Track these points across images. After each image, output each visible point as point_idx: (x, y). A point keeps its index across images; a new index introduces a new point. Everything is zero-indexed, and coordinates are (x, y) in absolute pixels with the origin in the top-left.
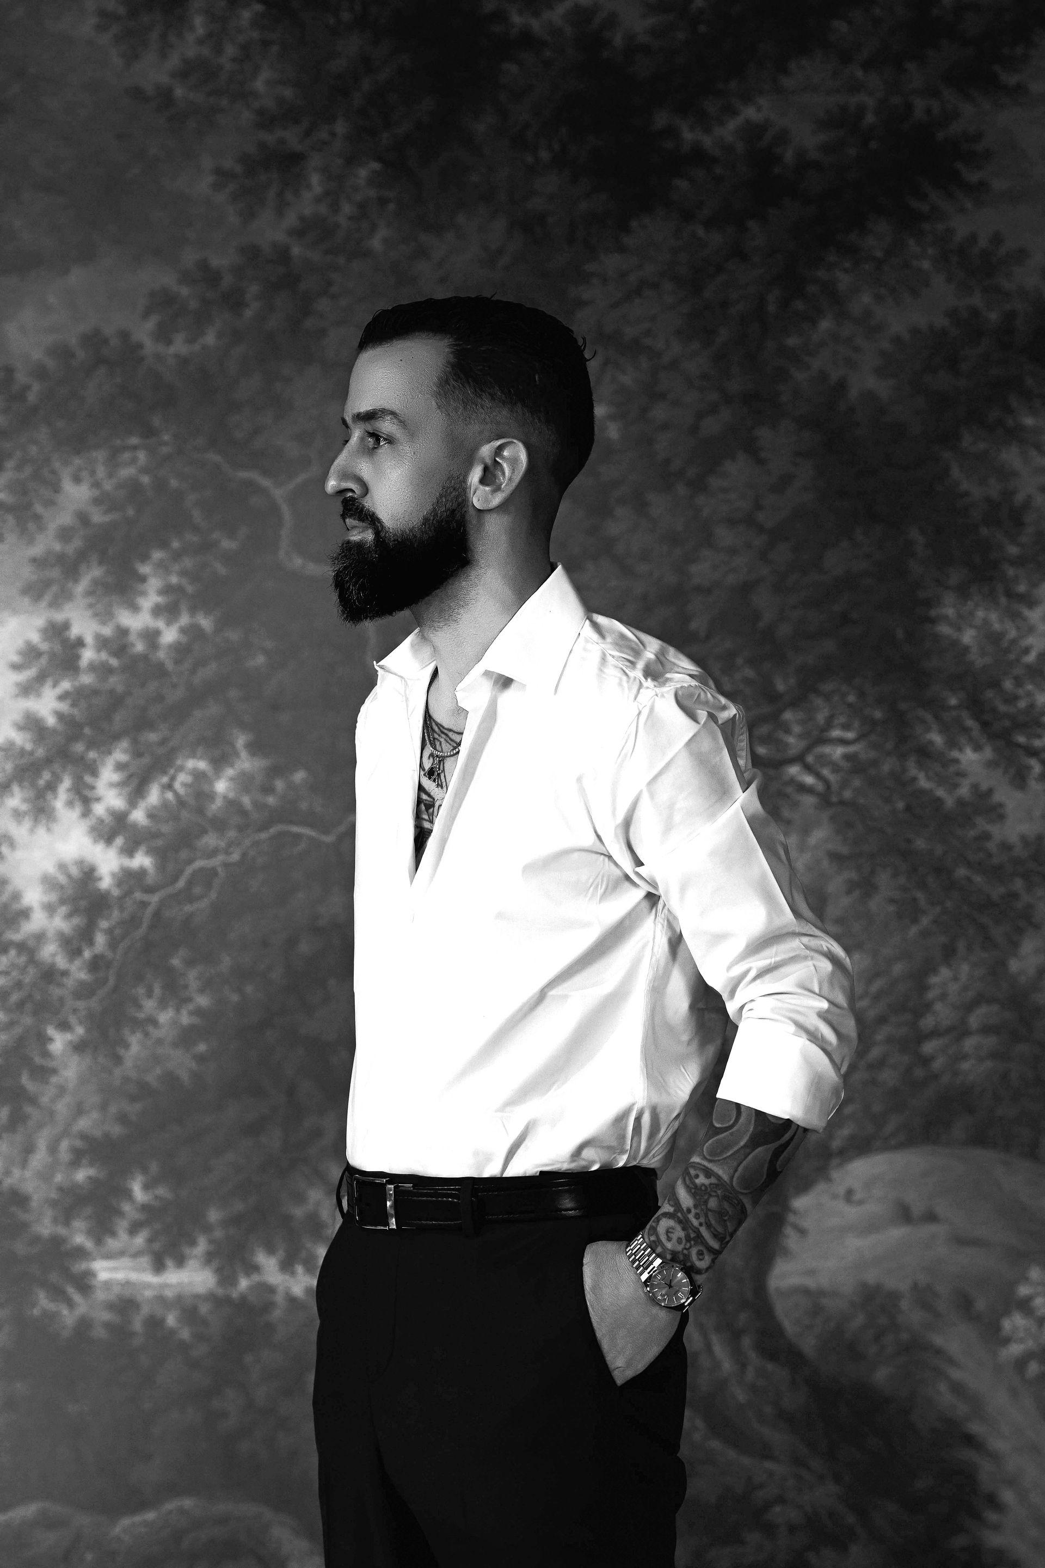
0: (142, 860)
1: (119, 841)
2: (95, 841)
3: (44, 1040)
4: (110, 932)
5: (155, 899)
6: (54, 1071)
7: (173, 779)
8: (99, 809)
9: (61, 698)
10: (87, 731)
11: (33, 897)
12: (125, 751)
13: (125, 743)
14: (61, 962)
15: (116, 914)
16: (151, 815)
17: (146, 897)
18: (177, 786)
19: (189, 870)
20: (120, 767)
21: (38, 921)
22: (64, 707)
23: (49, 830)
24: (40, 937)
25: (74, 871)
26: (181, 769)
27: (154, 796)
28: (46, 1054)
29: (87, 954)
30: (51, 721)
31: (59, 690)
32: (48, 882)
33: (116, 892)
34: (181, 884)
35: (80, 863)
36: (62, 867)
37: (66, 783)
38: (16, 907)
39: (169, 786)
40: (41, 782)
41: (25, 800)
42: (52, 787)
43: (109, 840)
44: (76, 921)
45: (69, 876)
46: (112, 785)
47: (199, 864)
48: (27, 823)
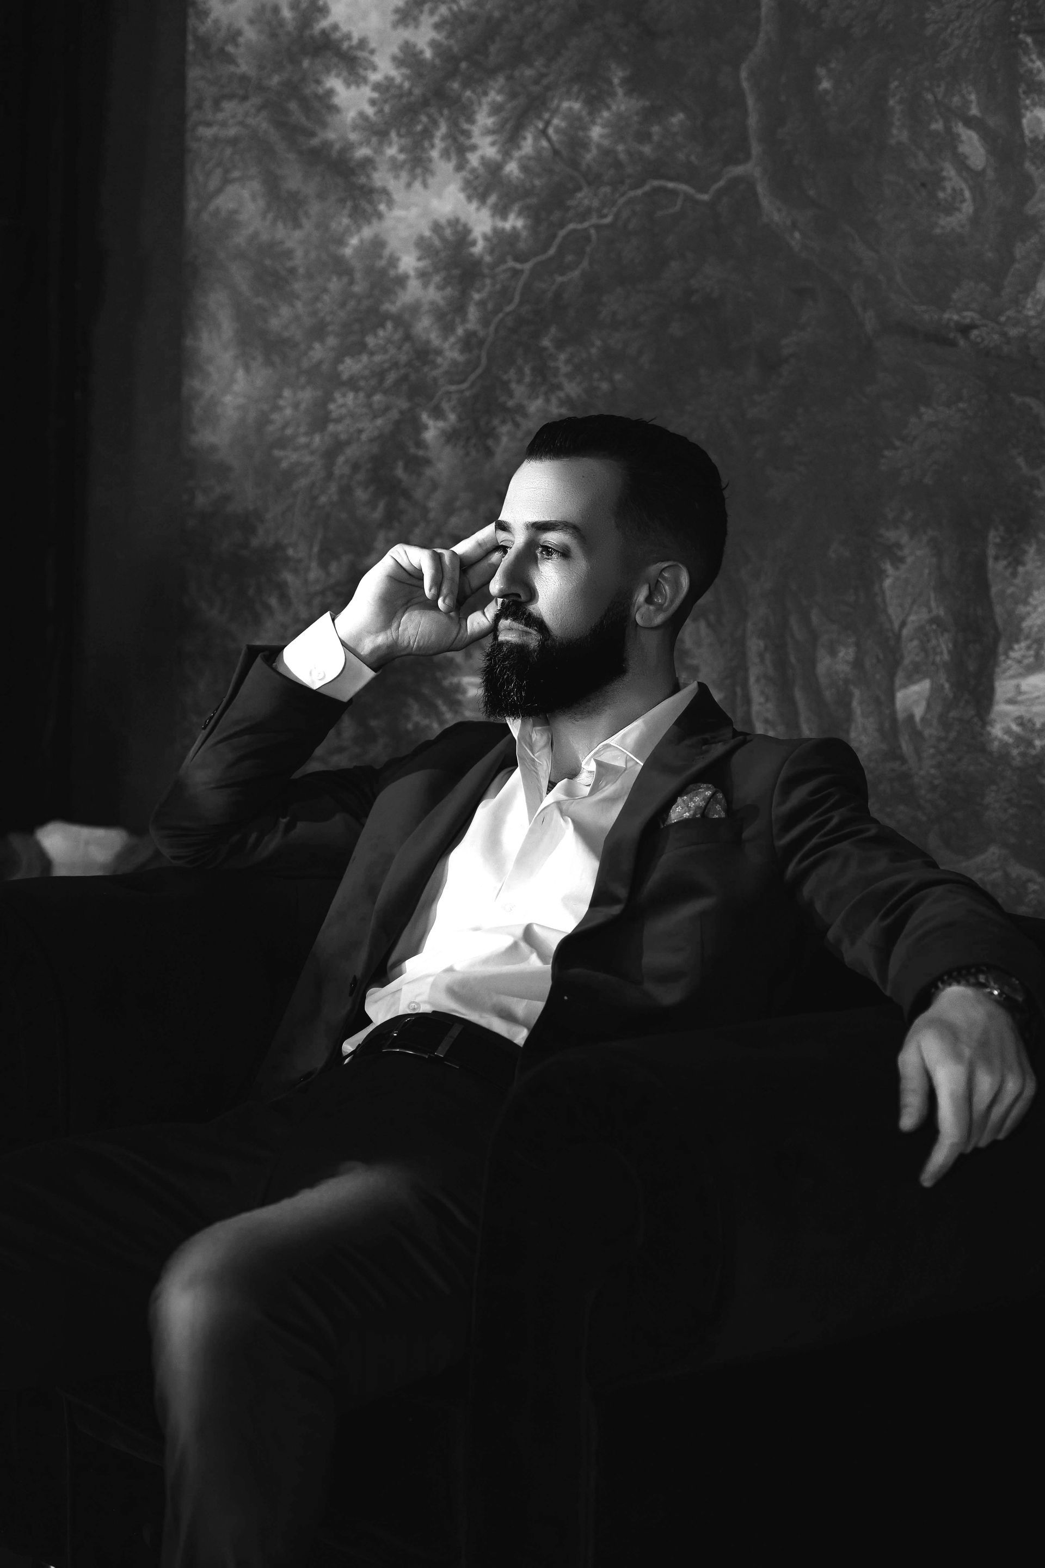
0: (514, 222)
1: (493, 199)
2: (469, 199)
3: (419, 428)
4: (482, 304)
5: (527, 266)
6: (428, 462)
7: (548, 123)
8: (474, 159)
9: (437, 27)
10: (463, 65)
11: (409, 262)
12: (500, 92)
13: (501, 80)
14: (435, 338)
15: (488, 281)
16: (524, 168)
17: (518, 266)
18: (551, 131)
19: (562, 233)
20: (496, 109)
21: (414, 291)
22: (439, 37)
23: (425, 185)
24: (415, 309)
25: (448, 232)
26: (555, 112)
27: (528, 145)
28: (420, 444)
29: (460, 331)
30: (428, 54)
31: (436, 19)
32: (423, 246)
33: (488, 259)
34: (552, 251)
35: (454, 222)
36: (437, 227)
37: (443, 129)
38: (392, 273)
39: (544, 132)
40: (419, 128)
41: (401, 150)
42: (427, 134)
43: (483, 198)
44: (449, 291)
45: (443, 239)
46: (488, 132)
47: (572, 226)
48: (404, 176)
